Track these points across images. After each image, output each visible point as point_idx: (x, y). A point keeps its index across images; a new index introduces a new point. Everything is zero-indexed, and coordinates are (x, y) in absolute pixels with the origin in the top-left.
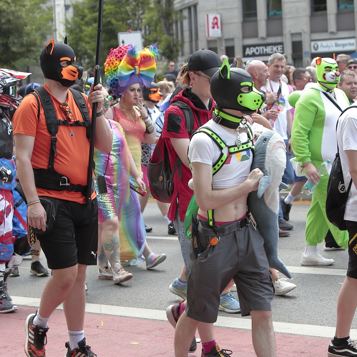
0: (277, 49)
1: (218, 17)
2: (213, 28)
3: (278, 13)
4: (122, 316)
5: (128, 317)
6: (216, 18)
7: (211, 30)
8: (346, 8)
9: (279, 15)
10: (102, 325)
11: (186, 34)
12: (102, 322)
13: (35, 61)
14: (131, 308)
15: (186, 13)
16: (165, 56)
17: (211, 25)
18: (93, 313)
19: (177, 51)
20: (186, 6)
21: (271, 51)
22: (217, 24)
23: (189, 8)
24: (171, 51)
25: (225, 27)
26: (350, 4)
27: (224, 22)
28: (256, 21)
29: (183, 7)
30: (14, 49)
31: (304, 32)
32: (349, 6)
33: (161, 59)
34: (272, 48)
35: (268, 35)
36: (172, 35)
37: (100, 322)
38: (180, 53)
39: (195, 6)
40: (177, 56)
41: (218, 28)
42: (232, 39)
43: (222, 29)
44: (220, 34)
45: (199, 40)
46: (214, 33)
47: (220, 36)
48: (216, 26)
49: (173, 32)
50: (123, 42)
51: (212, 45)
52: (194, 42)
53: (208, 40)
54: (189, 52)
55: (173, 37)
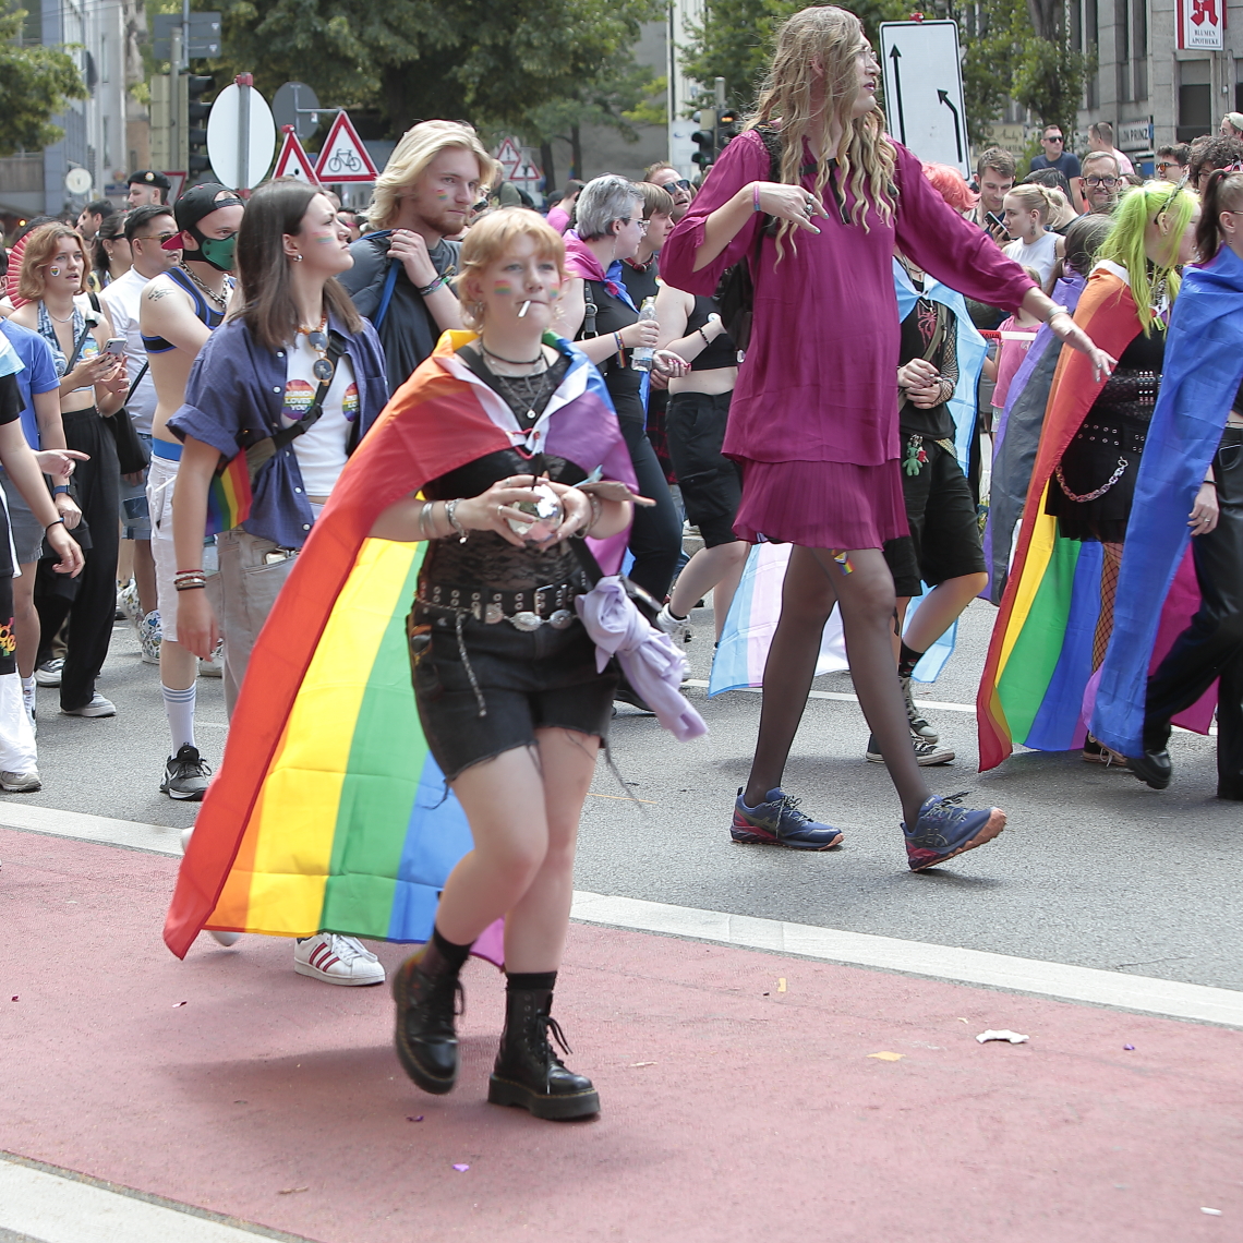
2: (1198, 19)
4: (852, 964)
5: (869, 967)
7: (1189, 25)
10: (783, 988)
11: (1108, 36)
12: (782, 981)
13: (598, 109)
16: (1034, 108)
17: (1189, 11)
18: (753, 949)
19: (1076, 92)
22: (1209, 5)
24: (1056, 92)
25: (1233, 15)
27: (1233, 3)
30: (530, 66)
33: (1021, 119)
36: (1061, 38)
37: (777, 979)
38: (1085, 103)
40: (1075, 108)
41: (1213, 20)
43: (1225, 27)
44: (1220, 43)
45: (1149, 59)
46: (1197, 37)
47: (1219, 46)
48: (1207, 13)
49: (1063, 29)
50: (895, 53)
51: (1193, 79)
52: (1131, 63)
53: (1181, 58)
54: (1114, 97)
55: (1063, 48)
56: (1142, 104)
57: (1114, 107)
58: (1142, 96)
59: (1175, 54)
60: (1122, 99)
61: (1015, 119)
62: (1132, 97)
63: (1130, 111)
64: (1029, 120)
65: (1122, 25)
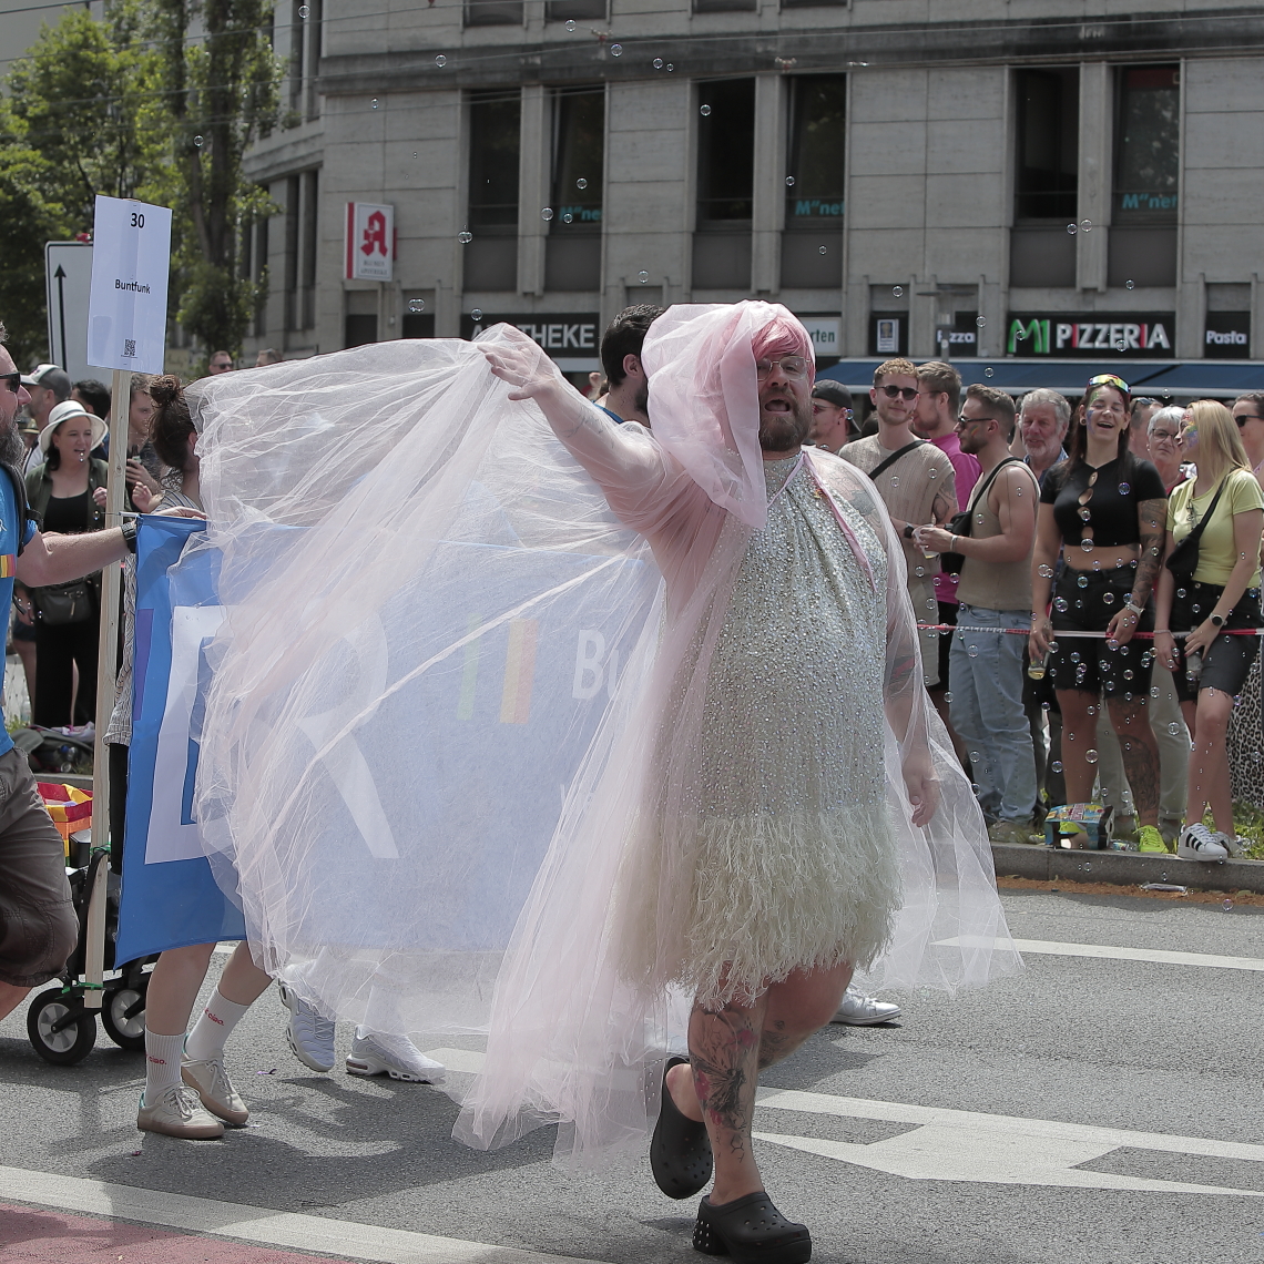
0: (577, 334)
1: (388, 213)
2: (368, 249)
3: (586, 214)
6: (378, 217)
7: (358, 254)
8: (815, 212)
9: (592, 221)
11: (277, 264)
14: (8, 1168)
15: (279, 194)
16: (200, 334)
17: (359, 241)
19: (243, 320)
20: (283, 170)
21: (555, 340)
22: (380, 236)
23: (293, 179)
24: (221, 318)
25: (403, 247)
26: (830, 202)
27: (402, 234)
28: (514, 236)
29: (272, 173)
31: (670, 286)
32: (825, 208)
33: (187, 344)
34: (561, 331)
35: (550, 286)
36: (230, 264)
38: (251, 328)
39: (313, 173)
40: (242, 334)
41: (383, 250)
42: (428, 293)
43: (395, 257)
44: (389, 273)
45: (318, 288)
46: (367, 267)
47: (387, 277)
48: (377, 244)
49: (232, 255)
50: (60, 273)
51: (360, 309)
52: (300, 292)
53: (349, 288)
54: (281, 325)
55: (231, 273)
56: (309, 333)
57: (280, 336)
58: (309, 324)
59: (343, 283)
60: (289, 327)
61: (180, 343)
62: (299, 325)
63: (296, 339)
64: (194, 346)
65: (292, 253)
